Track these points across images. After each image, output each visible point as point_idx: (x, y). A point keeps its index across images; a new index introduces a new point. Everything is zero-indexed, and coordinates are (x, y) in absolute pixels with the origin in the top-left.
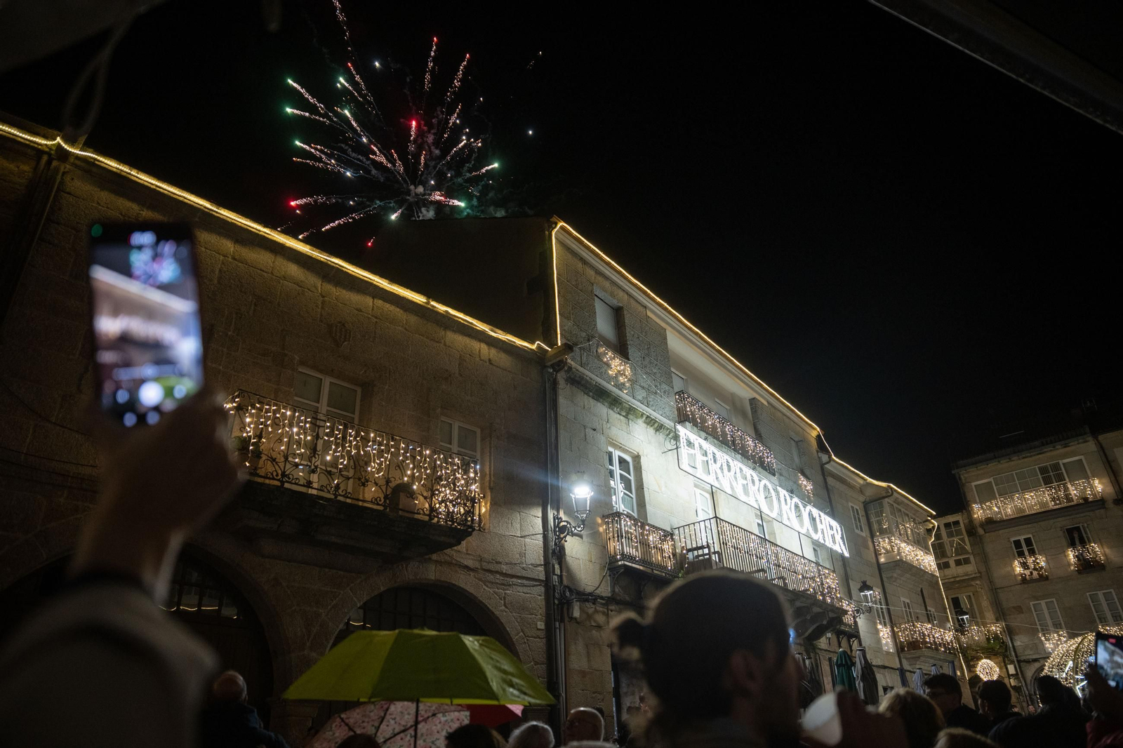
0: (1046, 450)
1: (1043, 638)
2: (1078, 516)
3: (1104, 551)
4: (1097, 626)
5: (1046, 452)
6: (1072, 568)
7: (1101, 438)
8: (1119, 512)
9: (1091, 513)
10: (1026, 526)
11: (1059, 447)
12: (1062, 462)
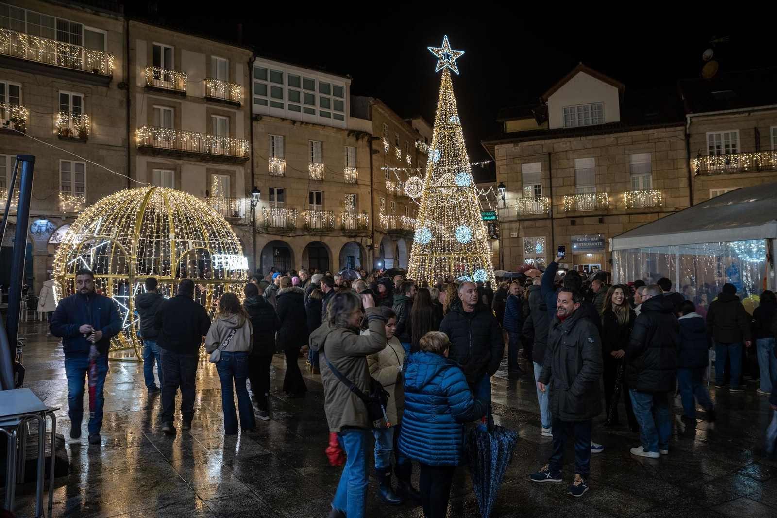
0: (73, 6)
2: (80, 84)
3: (92, 126)
4: (59, 192)
5: (74, 8)
6: (55, 131)
7: (131, 22)
8: (118, 95)
9: (93, 87)
10: (19, 73)
11: (89, 11)
12: (85, 27)
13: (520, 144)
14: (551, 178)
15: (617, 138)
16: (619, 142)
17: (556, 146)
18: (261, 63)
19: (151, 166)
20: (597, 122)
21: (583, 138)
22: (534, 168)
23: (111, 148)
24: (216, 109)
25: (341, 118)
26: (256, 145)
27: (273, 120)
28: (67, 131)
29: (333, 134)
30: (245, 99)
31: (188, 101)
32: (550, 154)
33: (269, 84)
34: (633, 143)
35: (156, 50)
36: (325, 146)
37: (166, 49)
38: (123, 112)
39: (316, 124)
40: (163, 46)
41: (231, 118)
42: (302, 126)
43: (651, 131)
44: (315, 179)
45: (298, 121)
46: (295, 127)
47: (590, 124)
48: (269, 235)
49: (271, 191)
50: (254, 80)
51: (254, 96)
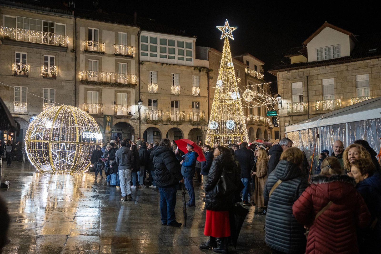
0: (50, 14)
1: (14, 105)
2: (53, 51)
3: (58, 71)
4: (43, 103)
5: (51, 15)
6: (41, 75)
7: (77, 19)
8: (71, 55)
9: (59, 52)
10: (26, 48)
11: (58, 15)
12: (56, 23)
13: (291, 71)
14: (308, 91)
15: (347, 66)
16: (349, 69)
17: (311, 72)
18: (144, 34)
19: (86, 90)
20: (336, 57)
21: (327, 67)
22: (298, 86)
23: (67, 81)
24: (120, 60)
25: (191, 60)
26: (141, 78)
27: (151, 63)
28: (47, 74)
29: (185, 69)
30: (136, 54)
31: (106, 56)
32: (307, 77)
33: (149, 44)
34: (357, 68)
35: (90, 31)
36: (180, 76)
37: (95, 30)
38: (73, 64)
39: (175, 65)
40: (93, 29)
41: (128, 63)
42: (167, 66)
43: (369, 61)
44: (175, 94)
45: (164, 63)
46: (163, 67)
47: (332, 58)
48: (148, 124)
49: (150, 101)
50: (141, 43)
51: (141, 51)
